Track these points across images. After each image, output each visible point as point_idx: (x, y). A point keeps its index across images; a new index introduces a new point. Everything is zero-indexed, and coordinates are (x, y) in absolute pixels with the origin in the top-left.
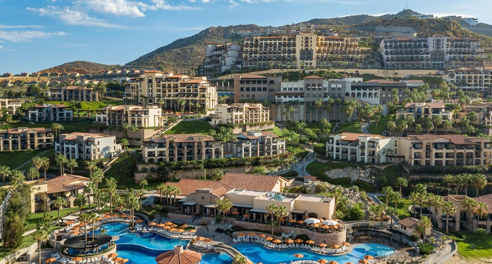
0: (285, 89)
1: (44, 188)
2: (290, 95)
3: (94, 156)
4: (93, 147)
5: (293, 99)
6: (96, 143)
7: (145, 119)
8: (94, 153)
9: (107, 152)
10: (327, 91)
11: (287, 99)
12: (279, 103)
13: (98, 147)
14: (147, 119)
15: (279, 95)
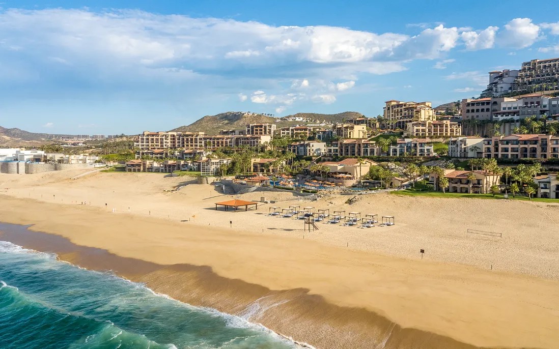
0: (504, 109)
1: (258, 160)
2: (508, 114)
3: (309, 154)
4: (308, 148)
5: (510, 117)
6: (311, 145)
7: (350, 133)
8: (309, 151)
9: (319, 152)
10: (547, 108)
11: (505, 117)
12: (496, 122)
13: (313, 148)
14: (352, 133)
15: (497, 115)
